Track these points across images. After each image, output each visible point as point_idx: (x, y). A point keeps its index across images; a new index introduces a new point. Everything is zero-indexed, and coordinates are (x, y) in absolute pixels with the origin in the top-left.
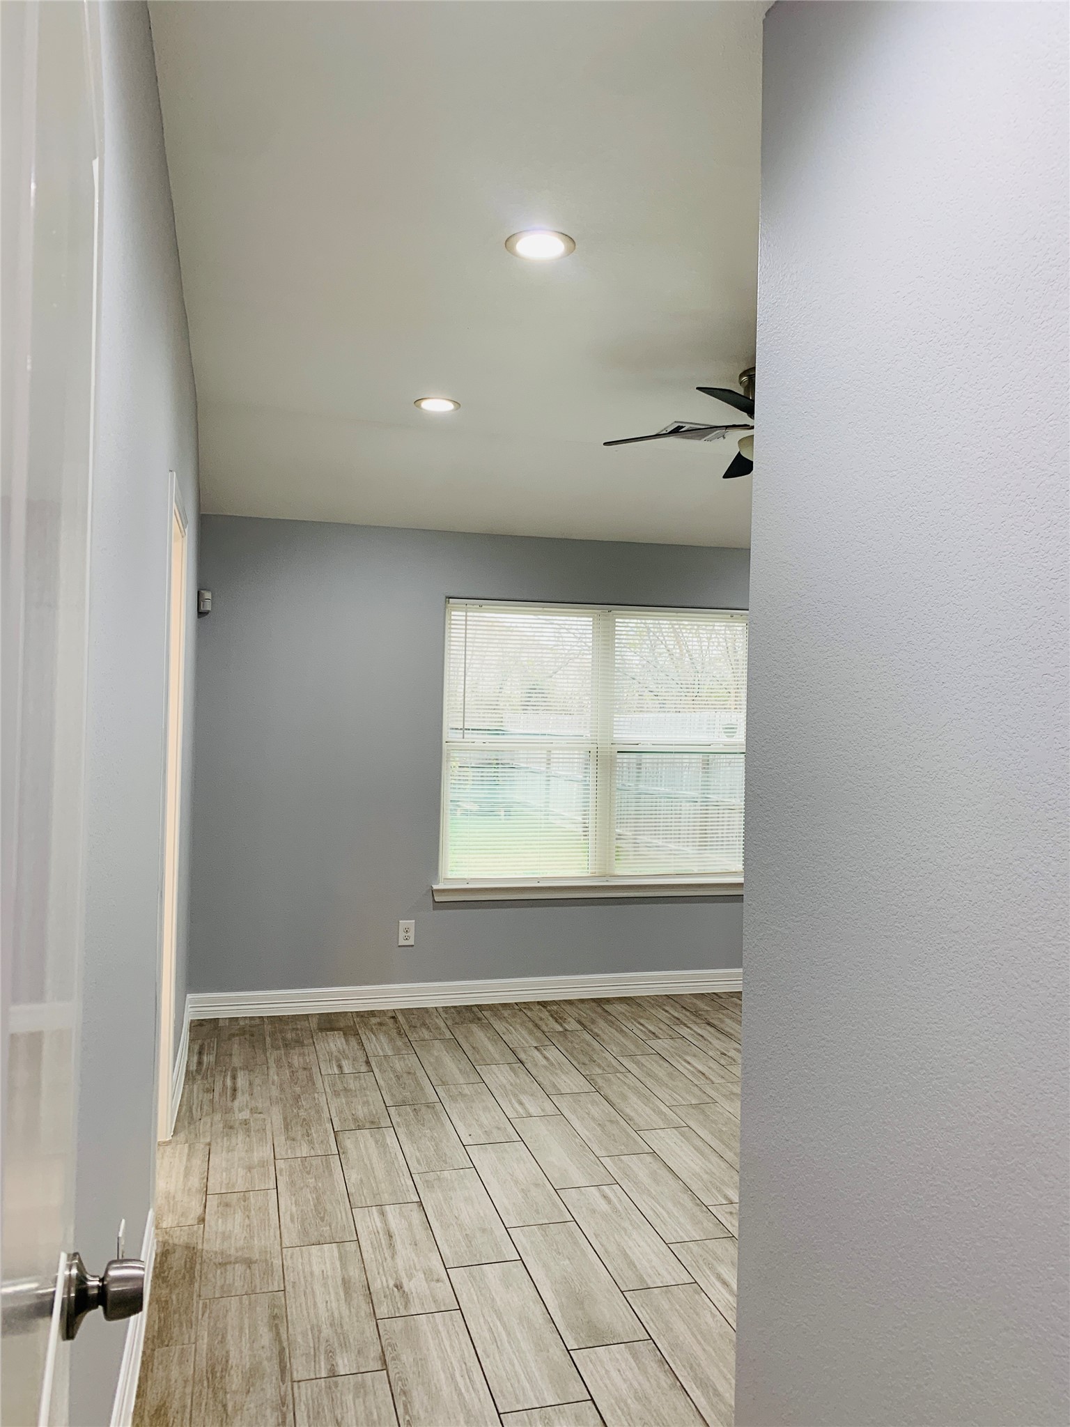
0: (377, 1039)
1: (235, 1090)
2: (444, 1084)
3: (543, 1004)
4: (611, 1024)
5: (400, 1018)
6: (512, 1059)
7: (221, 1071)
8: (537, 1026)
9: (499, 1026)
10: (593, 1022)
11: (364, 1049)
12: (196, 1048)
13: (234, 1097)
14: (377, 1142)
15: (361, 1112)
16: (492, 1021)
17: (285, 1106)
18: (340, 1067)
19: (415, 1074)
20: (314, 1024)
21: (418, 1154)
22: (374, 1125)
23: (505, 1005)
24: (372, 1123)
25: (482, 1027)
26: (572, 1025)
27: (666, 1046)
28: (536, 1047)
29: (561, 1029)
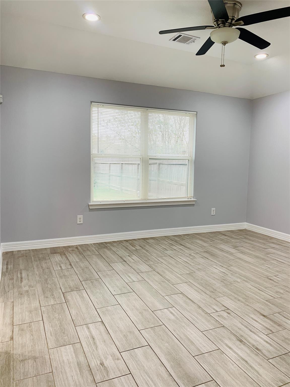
0: (72, 256)
1: (22, 278)
2: (100, 271)
3: (127, 241)
4: (151, 246)
5: (79, 248)
6: (122, 261)
7: (16, 271)
8: (126, 248)
9: (114, 249)
10: (145, 246)
11: (69, 260)
12: (6, 263)
13: (21, 281)
14: (80, 296)
15: (72, 284)
16: (111, 247)
17: (42, 283)
18: (61, 267)
19: (89, 268)
20: (49, 251)
21: (96, 300)
22: (77, 289)
23: (114, 242)
24: (77, 288)
25: (108, 249)
26: (138, 248)
27: (171, 253)
28: (128, 256)
29: (135, 249)
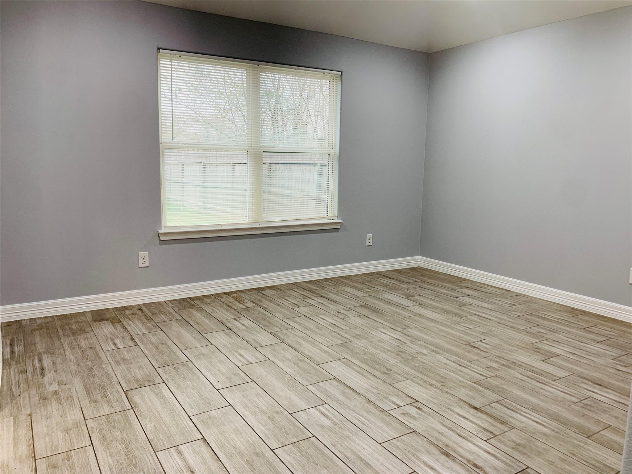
0: (134, 323)
1: (43, 369)
2: (188, 349)
3: (228, 294)
4: (270, 301)
5: (145, 309)
6: (225, 328)
7: (30, 357)
8: (229, 306)
9: (207, 308)
10: (261, 301)
11: (128, 331)
12: (8, 342)
13: (43, 375)
14: (156, 395)
15: (139, 374)
16: (202, 306)
17: (83, 376)
18: (115, 344)
19: (166, 344)
20: (89, 318)
21: (188, 400)
22: (151, 383)
23: (206, 296)
24: (149, 381)
25: (198, 310)
26: (250, 304)
27: (306, 310)
28: (234, 319)
29: (244, 307)
